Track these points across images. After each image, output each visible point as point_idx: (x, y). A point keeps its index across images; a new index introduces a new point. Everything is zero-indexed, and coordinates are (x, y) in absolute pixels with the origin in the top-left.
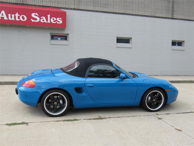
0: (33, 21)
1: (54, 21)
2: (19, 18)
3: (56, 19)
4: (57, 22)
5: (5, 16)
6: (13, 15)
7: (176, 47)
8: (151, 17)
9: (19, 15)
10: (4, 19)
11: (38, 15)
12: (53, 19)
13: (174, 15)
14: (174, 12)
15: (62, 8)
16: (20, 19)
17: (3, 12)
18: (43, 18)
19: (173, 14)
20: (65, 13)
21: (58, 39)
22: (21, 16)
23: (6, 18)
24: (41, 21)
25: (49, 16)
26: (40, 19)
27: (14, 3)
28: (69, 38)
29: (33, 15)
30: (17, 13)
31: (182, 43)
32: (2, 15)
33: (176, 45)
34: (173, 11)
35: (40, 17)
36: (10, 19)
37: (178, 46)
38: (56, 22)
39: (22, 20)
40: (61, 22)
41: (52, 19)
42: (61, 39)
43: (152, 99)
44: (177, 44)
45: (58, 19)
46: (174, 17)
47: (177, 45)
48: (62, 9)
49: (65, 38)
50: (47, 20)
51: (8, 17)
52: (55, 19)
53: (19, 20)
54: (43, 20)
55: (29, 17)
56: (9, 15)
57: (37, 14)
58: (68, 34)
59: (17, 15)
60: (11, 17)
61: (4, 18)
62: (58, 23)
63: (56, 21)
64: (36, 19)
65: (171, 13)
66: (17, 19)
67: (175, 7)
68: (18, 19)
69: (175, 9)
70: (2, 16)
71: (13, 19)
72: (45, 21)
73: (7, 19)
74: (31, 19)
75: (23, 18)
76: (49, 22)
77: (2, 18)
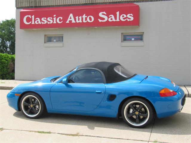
0: (100, 21)
1: (124, 19)
3: (127, 16)
4: (127, 20)
5: (73, 19)
6: (80, 17)
9: (86, 17)
10: (72, 22)
11: (106, 14)
12: (123, 16)
16: (87, 20)
17: (71, 15)
18: (111, 17)
21: (131, 40)
22: (88, 17)
23: (73, 21)
24: (110, 20)
25: (118, 13)
26: (108, 18)
27: (83, 4)
28: (145, 37)
29: (100, 15)
30: (85, 15)
32: (71, 18)
35: (108, 15)
36: (78, 21)
39: (89, 21)
40: (132, 19)
42: (136, 39)
45: (128, 16)
48: (135, 3)
49: (140, 37)
51: (75, 20)
52: (125, 16)
54: (112, 19)
55: (97, 17)
56: (77, 18)
57: (104, 13)
58: (144, 33)
59: (84, 16)
60: (79, 20)
61: (72, 21)
62: (128, 20)
63: (127, 18)
64: (104, 19)
66: (84, 21)
68: (85, 20)
71: (80, 21)
72: (114, 20)
73: (75, 22)
74: (99, 20)
75: (90, 19)
76: (118, 20)
77: (70, 21)
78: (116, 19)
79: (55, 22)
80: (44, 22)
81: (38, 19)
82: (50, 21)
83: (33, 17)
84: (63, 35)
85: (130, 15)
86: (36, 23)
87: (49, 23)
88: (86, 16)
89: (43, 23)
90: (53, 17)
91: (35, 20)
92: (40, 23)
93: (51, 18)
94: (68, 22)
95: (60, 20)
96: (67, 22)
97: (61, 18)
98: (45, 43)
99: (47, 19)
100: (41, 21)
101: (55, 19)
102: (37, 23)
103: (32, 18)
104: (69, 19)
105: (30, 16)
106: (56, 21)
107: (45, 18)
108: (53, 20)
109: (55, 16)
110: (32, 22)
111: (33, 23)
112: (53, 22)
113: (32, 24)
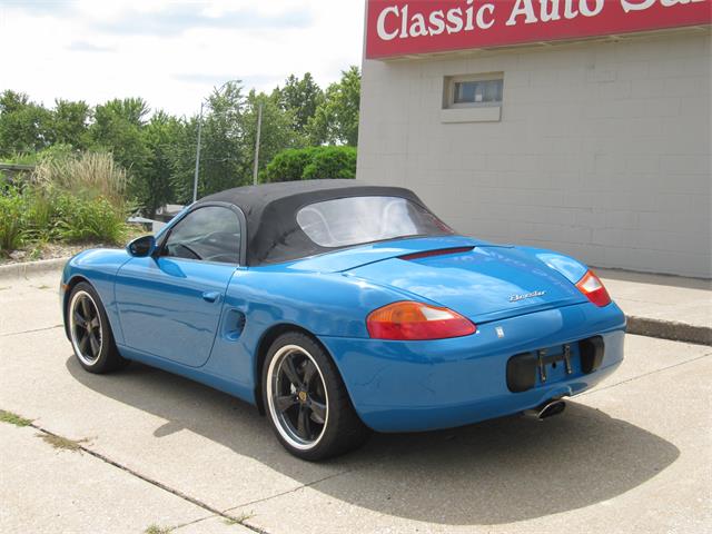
0: (627, 7)
2: (575, 5)
5: (529, 10)
6: (555, 1)
10: (527, 21)
16: (578, 9)
23: (531, 19)
32: (522, 6)
36: (545, 17)
39: (585, 11)
51: (537, 11)
53: (576, 13)
56: (543, 2)
60: (549, 10)
61: (524, 16)
66: (569, 14)
68: (573, 11)
70: (522, 11)
71: (555, 16)
73: (536, 20)
74: (622, 3)
75: (591, 3)
77: (521, 18)
79: (470, 27)
80: (436, 28)
81: (419, 16)
82: (457, 21)
83: (405, 10)
84: (502, 73)
86: (414, 34)
87: (450, 30)
89: (432, 32)
90: (465, 7)
91: (410, 23)
92: (423, 32)
93: (459, 11)
94: (511, 22)
95: (487, 17)
96: (508, 23)
97: (491, 8)
99: (445, 14)
100: (428, 24)
101: (470, 12)
102: (417, 34)
103: (401, 14)
104: (516, 11)
105: (395, 10)
106: (474, 22)
107: (441, 13)
108: (464, 18)
110: (400, 33)
111: (404, 35)
112: (465, 24)
113: (401, 36)
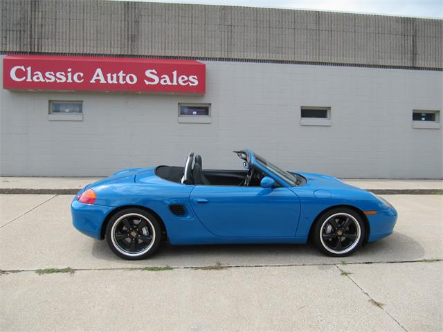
0: (147, 83)
1: (184, 82)
2: (124, 78)
3: (188, 78)
4: (188, 84)
5: (101, 77)
6: (115, 76)
7: (423, 123)
8: (369, 66)
9: (125, 75)
10: (101, 82)
11: (156, 73)
12: (183, 78)
13: (417, 61)
14: (417, 56)
15: (200, 58)
17: (99, 71)
18: (165, 78)
19: (414, 60)
20: (204, 66)
21: (192, 114)
22: (128, 76)
24: (162, 82)
25: (175, 73)
26: (160, 79)
27: (118, 55)
28: (212, 110)
29: (148, 73)
31: (434, 114)
32: (98, 76)
33: (421, 120)
34: (414, 53)
35: (159, 75)
36: (110, 82)
37: (425, 120)
38: (186, 84)
39: (129, 82)
40: (196, 83)
41: (180, 77)
42: (199, 113)
43: (334, 231)
44: (423, 117)
45: (191, 78)
46: (417, 66)
47: (423, 119)
48: (198, 61)
49: (204, 110)
50: (172, 80)
51: (106, 78)
52: (186, 79)
53: (125, 82)
54: (165, 81)
55: (142, 77)
56: (109, 75)
57: (154, 71)
58: (210, 104)
59: (121, 74)
60: (112, 79)
61: (100, 80)
62: (191, 84)
63: (188, 80)
64: (153, 80)
65: (409, 59)
66: (121, 82)
67: (418, 46)
68: (123, 81)
69: (418, 49)
70: (97, 78)
71: (115, 81)
72: (169, 83)
73: (106, 82)
74: (145, 81)
75: (131, 79)
76: (175, 83)
77: (98, 81)
78: (172, 81)
79: (70, 80)
80: (49, 79)
81: (39, 73)
82: (61, 77)
83: (29, 69)
84: (82, 101)
85: (193, 78)
86: (35, 79)
87: (58, 81)
88: (123, 73)
89: (47, 81)
90: (66, 73)
91: (32, 75)
92: (42, 80)
93: (63, 73)
94: (93, 81)
95: (79, 77)
96: (91, 82)
97: (82, 75)
98: (49, 114)
100: (44, 77)
101: (70, 75)
102: (37, 81)
103: (27, 71)
104: (95, 77)
105: (23, 68)
106: (72, 79)
107: (52, 73)
108: (67, 77)
109: (70, 70)
110: (27, 78)
111: (29, 79)
112: (67, 79)
113: (27, 80)
